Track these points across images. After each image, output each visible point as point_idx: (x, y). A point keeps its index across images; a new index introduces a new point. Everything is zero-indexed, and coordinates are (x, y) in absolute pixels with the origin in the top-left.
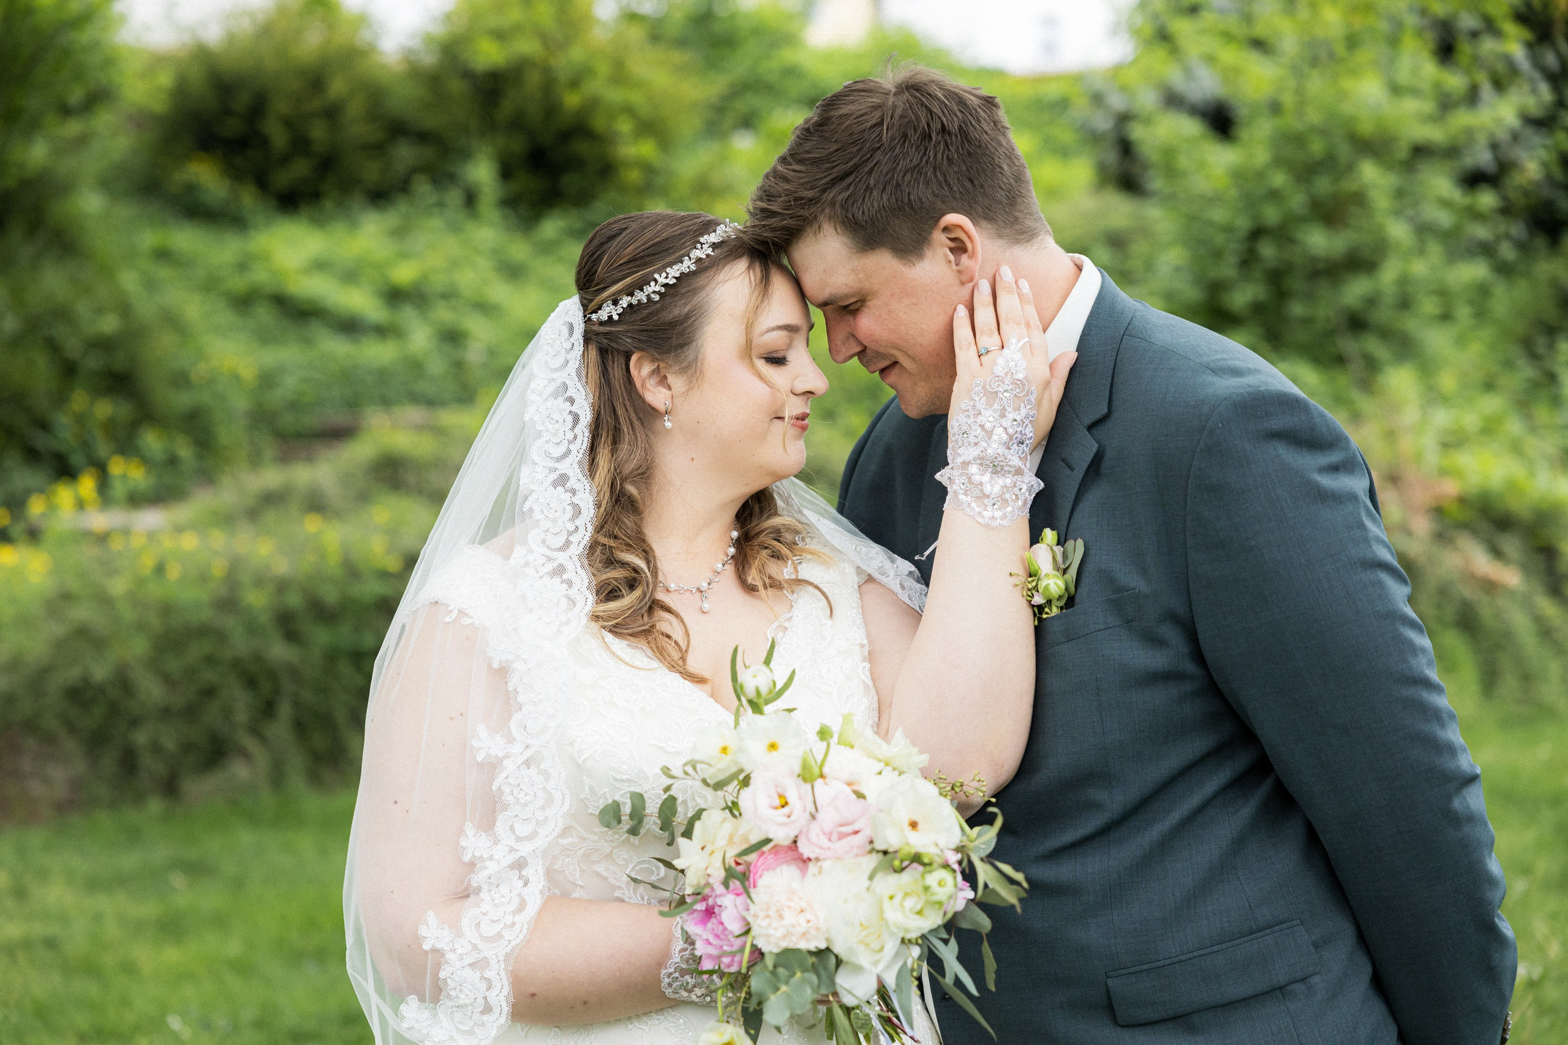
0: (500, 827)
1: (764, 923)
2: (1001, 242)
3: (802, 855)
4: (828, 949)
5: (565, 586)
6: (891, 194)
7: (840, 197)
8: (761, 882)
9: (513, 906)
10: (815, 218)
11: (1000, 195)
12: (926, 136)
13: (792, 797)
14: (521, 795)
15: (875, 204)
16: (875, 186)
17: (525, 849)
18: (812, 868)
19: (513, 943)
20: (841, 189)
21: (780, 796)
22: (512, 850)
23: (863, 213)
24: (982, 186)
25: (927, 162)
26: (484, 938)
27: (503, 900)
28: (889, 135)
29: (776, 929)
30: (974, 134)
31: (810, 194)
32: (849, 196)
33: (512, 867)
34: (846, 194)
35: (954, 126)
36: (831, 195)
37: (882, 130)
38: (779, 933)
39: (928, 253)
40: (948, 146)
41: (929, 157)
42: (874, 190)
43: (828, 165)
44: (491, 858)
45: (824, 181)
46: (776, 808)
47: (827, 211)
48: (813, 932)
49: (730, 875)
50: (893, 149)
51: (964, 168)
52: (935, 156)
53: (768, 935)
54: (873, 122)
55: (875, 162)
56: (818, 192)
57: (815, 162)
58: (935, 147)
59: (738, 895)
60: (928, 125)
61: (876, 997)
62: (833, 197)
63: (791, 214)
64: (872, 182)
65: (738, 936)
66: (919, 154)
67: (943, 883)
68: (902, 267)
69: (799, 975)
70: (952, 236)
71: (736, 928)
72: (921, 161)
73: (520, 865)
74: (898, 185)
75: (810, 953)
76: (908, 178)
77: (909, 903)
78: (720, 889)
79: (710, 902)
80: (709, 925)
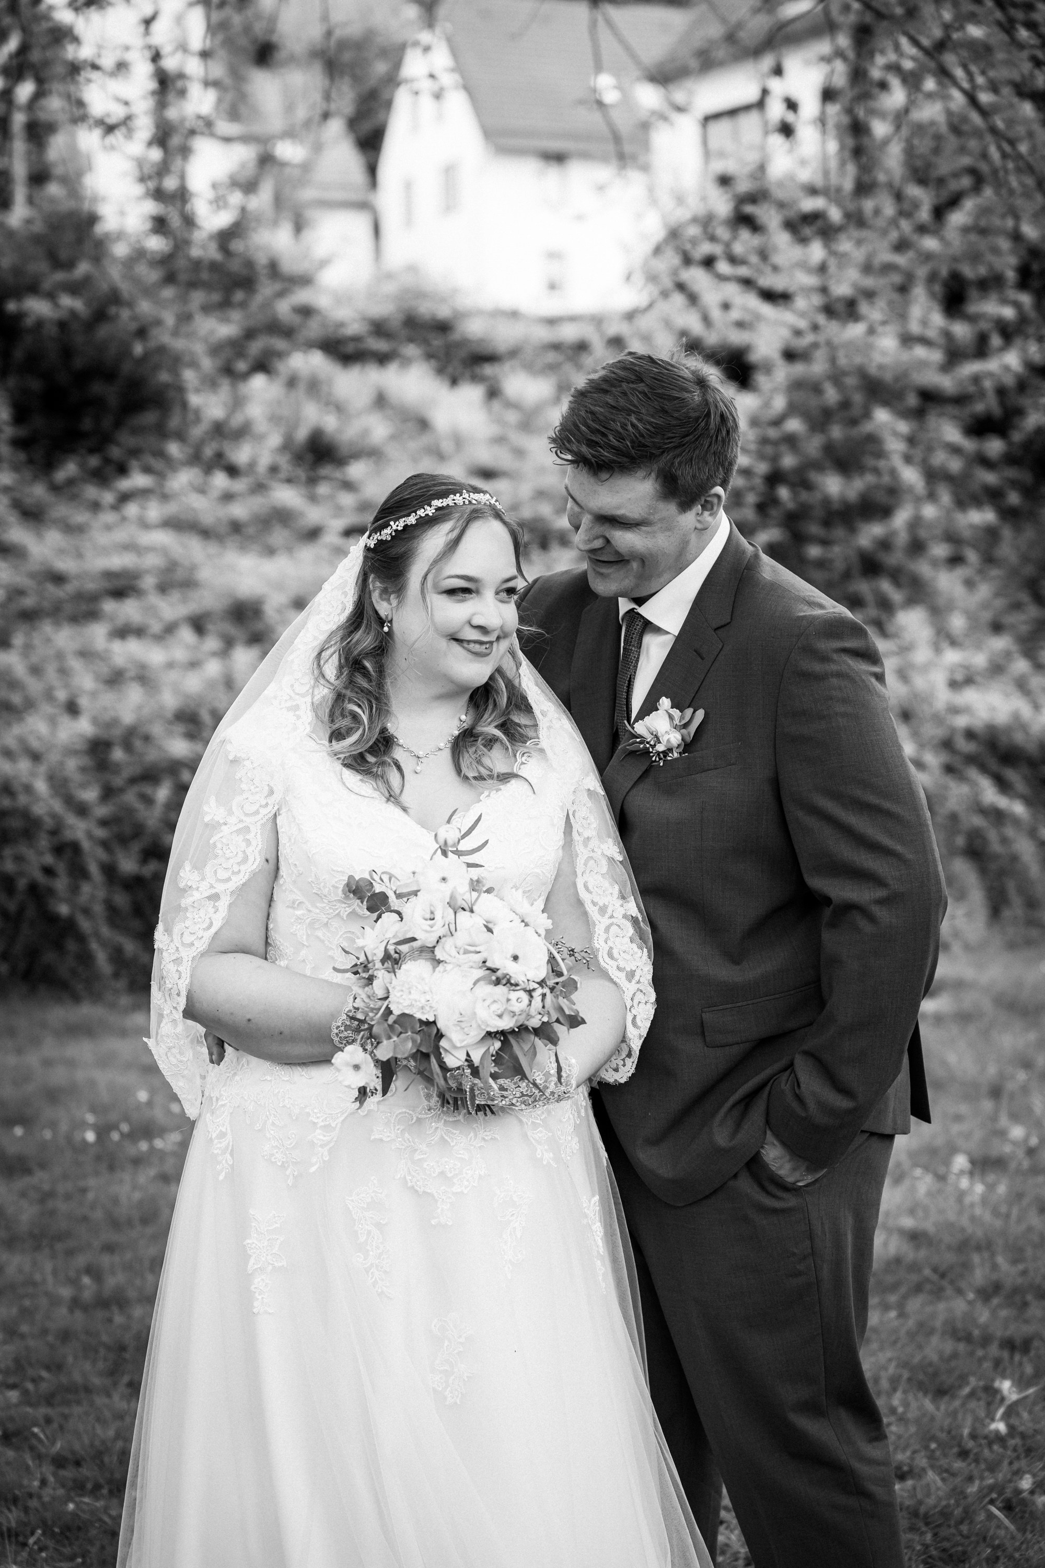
0: (208, 870)
1: (399, 994)
3: (435, 956)
8: (403, 967)
9: (205, 925)
13: (440, 914)
14: (228, 852)
18: (441, 967)
19: (199, 950)
21: (432, 913)
22: (212, 887)
29: (404, 999)
33: (210, 898)
38: (407, 1003)
44: (197, 889)
46: (425, 919)
49: (387, 957)
53: (398, 1003)
59: (389, 972)
65: (380, 999)
67: (519, 1000)
69: (408, 1033)
71: (380, 993)
73: (215, 897)
75: (422, 1021)
77: (494, 1007)
78: (378, 965)
79: (371, 972)
80: (367, 989)
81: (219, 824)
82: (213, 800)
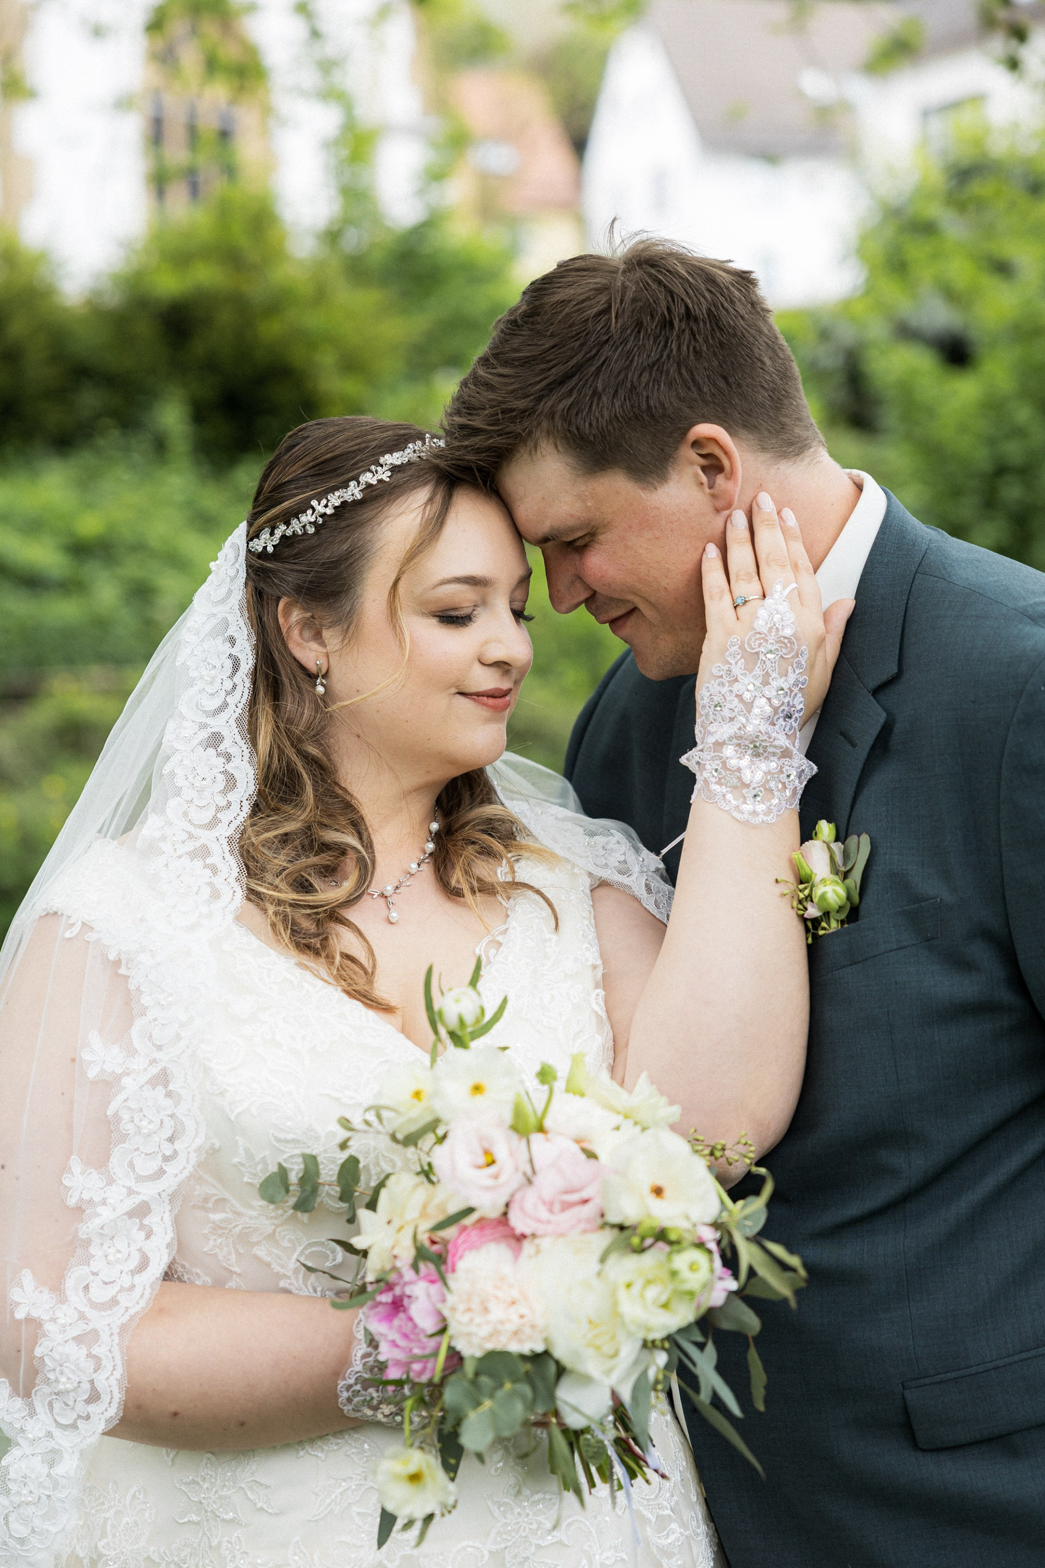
0: (116, 1163)
1: (465, 1318)
2: (763, 457)
3: (513, 1229)
4: (546, 1354)
5: (208, 872)
6: (625, 399)
7: (561, 406)
8: (461, 1265)
9: (134, 1263)
10: (530, 433)
11: (762, 396)
12: (667, 324)
13: (501, 1152)
14: (144, 1123)
15: (606, 413)
16: (604, 390)
17: (148, 1191)
18: (527, 1246)
19: (132, 1312)
20: (561, 396)
21: (487, 1152)
22: (131, 1192)
23: (590, 424)
24: (739, 386)
25: (669, 357)
26: (94, 1306)
27: (119, 1256)
28: (619, 325)
29: (479, 1325)
30: (726, 319)
31: (522, 404)
32: (571, 405)
33: (131, 1214)
34: (567, 402)
35: (701, 310)
36: (549, 404)
37: (609, 319)
38: (484, 1331)
39: (674, 476)
40: (694, 336)
41: (671, 351)
42: (603, 396)
43: (543, 366)
44: (104, 1202)
45: (538, 387)
46: (480, 1167)
47: (545, 424)
48: (528, 1330)
49: (421, 1254)
50: (625, 342)
51: (716, 363)
52: (679, 348)
53: (469, 1334)
54: (599, 308)
55: (603, 359)
56: (532, 400)
57: (527, 362)
58: (679, 337)
59: (433, 1282)
60: (668, 309)
61: (611, 1418)
62: (552, 406)
63: (498, 430)
64: (600, 386)
65: (432, 1336)
66: (658, 347)
67: (694, 1267)
68: (640, 492)
69: (508, 1386)
70: (704, 452)
71: (428, 1324)
72: (661, 356)
73: (141, 1211)
74: (633, 388)
75: (523, 1357)
76: (646, 377)
77: (652, 1293)
78: (409, 1275)
79: (397, 1291)
80: (396, 1322)
81: (118, 1078)
82: (95, 1038)
